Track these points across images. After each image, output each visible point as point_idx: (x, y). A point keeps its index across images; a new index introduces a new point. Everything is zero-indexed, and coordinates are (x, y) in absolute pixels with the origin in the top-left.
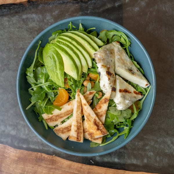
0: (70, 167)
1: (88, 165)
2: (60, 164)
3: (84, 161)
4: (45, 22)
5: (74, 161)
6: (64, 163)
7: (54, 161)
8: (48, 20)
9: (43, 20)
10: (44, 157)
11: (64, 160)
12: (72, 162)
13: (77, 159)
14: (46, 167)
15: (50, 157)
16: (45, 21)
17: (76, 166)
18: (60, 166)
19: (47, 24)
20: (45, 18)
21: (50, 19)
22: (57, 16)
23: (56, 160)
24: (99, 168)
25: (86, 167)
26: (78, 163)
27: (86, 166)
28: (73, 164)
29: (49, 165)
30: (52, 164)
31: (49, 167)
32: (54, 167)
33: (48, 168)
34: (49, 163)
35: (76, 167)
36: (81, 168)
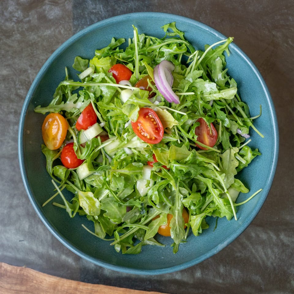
0: (54, 287)
1: (89, 284)
2: (36, 283)
3: (82, 276)
4: (5, 16)
5: (62, 277)
6: (44, 281)
7: (25, 278)
8: (11, 13)
9: (3, 12)
10: (6, 270)
11: (44, 274)
12: (58, 278)
13: (69, 272)
14: (10, 289)
15: (17, 271)
16: (6, 14)
17: (66, 285)
18: (36, 286)
19: (9, 20)
20: (6, 9)
21: (15, 10)
22: (27, 5)
23: (29, 275)
24: (111, 289)
25: (86, 287)
26: (71, 281)
27: (84, 285)
28: (61, 281)
29: (16, 284)
30: (22, 284)
31: (15, 289)
32: (24, 288)
33: (13, 292)
34: (14, 282)
35: (66, 288)
36: (76, 289)
